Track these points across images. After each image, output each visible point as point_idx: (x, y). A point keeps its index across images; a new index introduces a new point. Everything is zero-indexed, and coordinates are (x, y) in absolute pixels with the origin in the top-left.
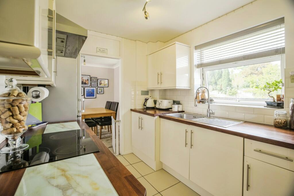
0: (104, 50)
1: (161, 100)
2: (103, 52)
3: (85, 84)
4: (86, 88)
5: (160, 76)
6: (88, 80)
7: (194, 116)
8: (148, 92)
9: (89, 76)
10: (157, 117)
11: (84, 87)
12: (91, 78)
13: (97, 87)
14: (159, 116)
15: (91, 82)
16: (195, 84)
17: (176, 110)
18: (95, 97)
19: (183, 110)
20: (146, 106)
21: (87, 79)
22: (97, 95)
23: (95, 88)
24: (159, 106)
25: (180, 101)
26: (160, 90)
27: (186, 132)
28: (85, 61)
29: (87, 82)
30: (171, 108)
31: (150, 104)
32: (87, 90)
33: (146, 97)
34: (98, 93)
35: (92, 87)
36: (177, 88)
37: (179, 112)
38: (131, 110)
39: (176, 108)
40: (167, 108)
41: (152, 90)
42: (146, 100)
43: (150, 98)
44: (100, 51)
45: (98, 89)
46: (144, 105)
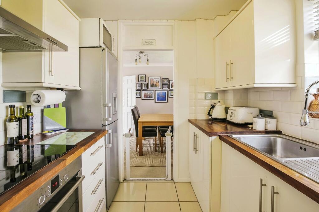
0: (151, 41)
1: (234, 108)
2: (151, 43)
3: (156, 86)
4: (156, 91)
5: (229, 67)
6: (159, 82)
7: (302, 146)
8: (217, 94)
9: (160, 78)
10: (214, 137)
11: (155, 90)
12: (162, 79)
13: (168, 90)
14: (219, 136)
15: (162, 84)
16: (306, 76)
17: (262, 128)
18: (166, 101)
19: (280, 129)
20: (211, 115)
21: (157, 81)
22: (168, 98)
23: (166, 91)
24: (231, 118)
25: (272, 112)
26: (236, 91)
27: (262, 185)
28: (148, 61)
29: (158, 85)
30: (251, 124)
31: (218, 113)
32: (158, 93)
33: (214, 101)
34: (170, 96)
35: (163, 90)
36: (255, 86)
37: (267, 132)
38: (189, 121)
39: (260, 124)
40: (244, 122)
41: (224, 92)
42: (213, 107)
43: (219, 104)
44: (145, 43)
45: (170, 91)
46: (209, 114)
